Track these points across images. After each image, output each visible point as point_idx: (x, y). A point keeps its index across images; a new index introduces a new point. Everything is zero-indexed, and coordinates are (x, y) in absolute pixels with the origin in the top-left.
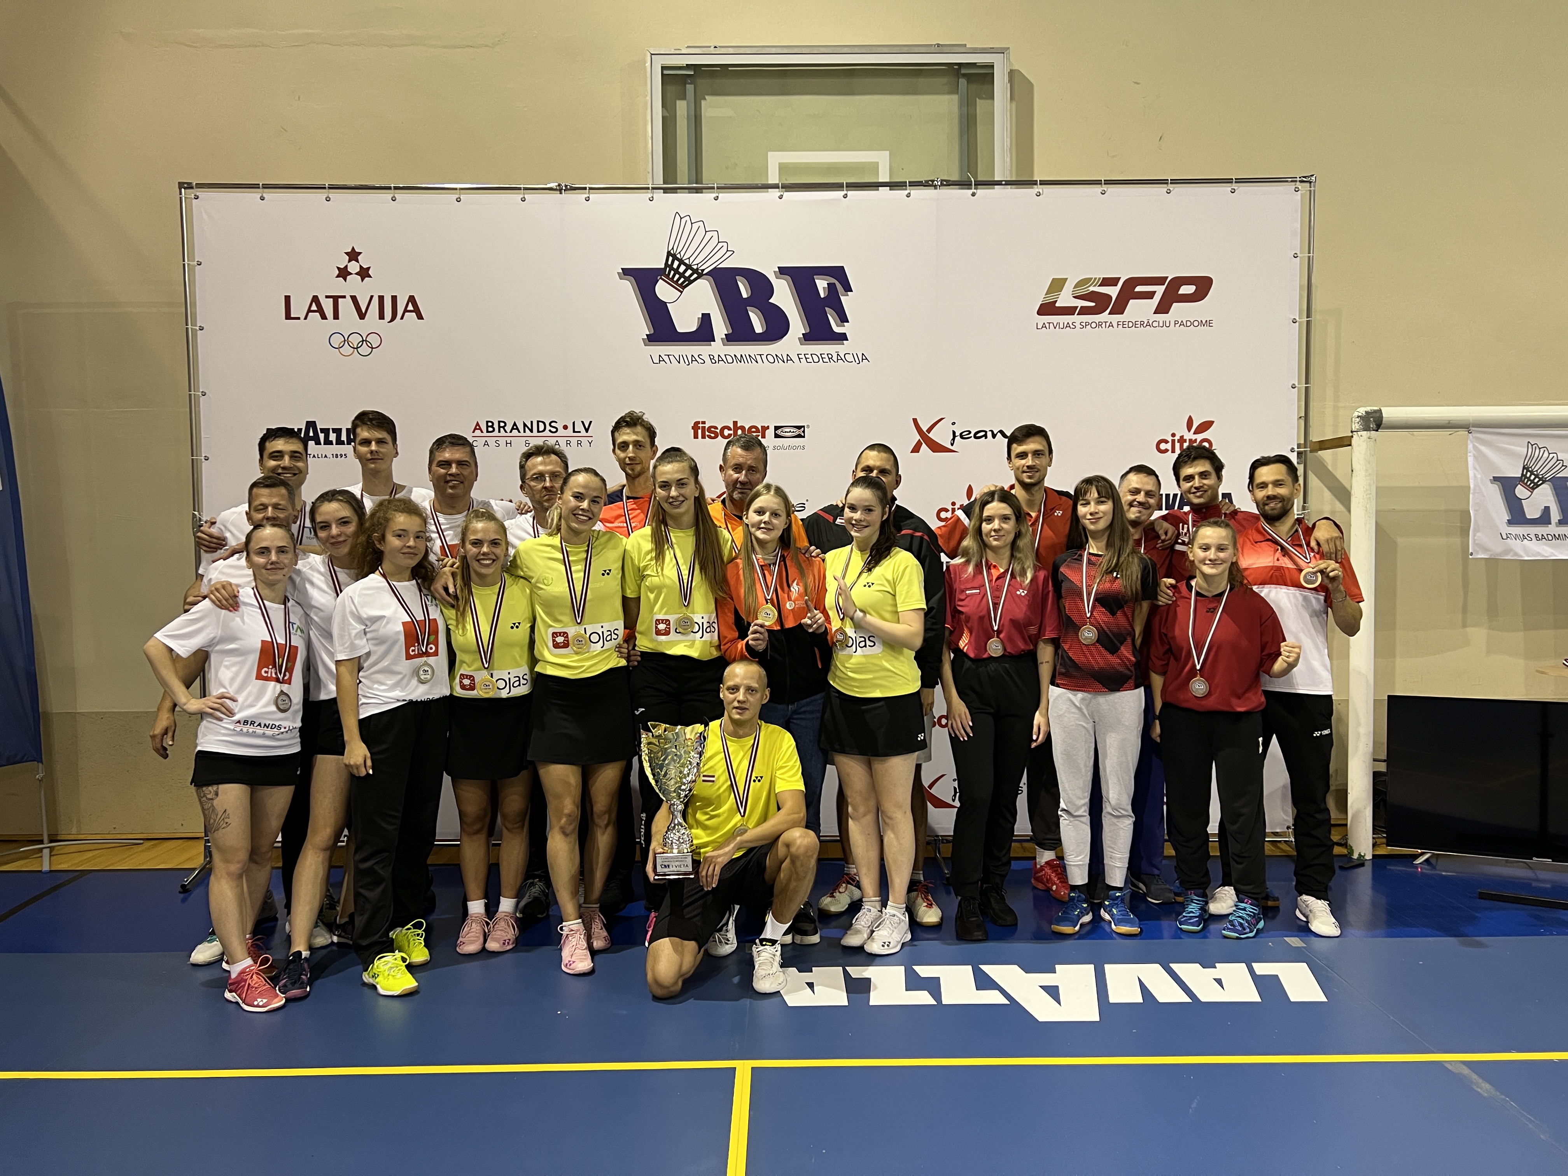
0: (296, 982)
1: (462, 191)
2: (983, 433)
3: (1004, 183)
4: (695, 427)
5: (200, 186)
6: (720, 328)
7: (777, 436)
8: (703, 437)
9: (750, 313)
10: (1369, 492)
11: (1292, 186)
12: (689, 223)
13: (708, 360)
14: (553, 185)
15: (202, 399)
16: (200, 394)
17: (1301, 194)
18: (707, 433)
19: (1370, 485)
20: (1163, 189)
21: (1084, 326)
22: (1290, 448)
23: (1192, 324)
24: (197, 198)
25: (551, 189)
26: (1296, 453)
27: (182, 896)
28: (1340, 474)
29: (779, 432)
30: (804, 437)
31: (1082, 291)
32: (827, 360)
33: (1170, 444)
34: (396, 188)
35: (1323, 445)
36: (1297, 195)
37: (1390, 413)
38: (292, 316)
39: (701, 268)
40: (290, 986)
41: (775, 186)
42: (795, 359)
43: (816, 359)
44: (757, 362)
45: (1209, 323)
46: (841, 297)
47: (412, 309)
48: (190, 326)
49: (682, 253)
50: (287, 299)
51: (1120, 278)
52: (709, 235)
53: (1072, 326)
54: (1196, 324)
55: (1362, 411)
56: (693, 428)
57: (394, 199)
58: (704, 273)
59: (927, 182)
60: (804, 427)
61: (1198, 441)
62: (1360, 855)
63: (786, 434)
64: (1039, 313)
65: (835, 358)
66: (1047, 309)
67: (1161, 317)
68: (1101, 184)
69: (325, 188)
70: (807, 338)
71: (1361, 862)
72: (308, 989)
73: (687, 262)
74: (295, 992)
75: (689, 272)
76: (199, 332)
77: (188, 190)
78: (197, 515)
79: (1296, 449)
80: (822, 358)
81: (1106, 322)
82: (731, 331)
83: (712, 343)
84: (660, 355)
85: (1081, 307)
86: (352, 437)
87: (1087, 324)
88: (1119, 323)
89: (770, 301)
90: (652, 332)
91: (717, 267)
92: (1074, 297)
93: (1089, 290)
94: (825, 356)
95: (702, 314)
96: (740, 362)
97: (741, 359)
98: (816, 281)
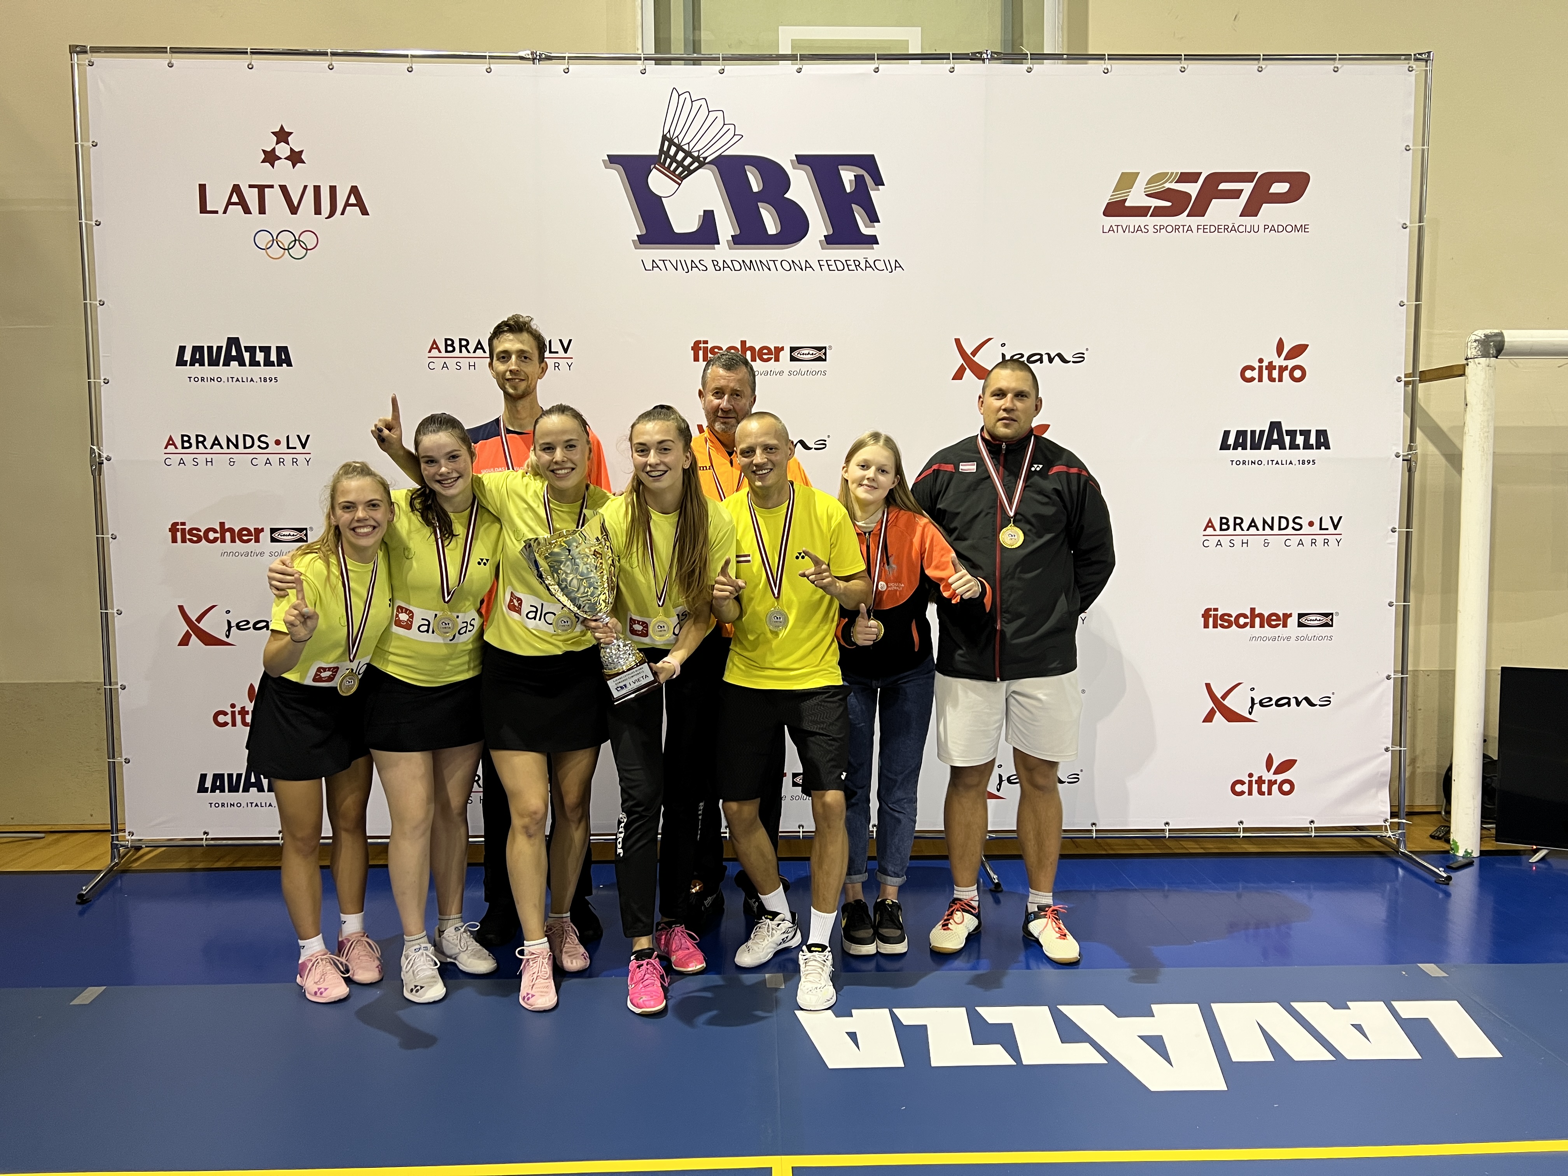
1: (414, 59)
2: (1038, 357)
3: (1065, 56)
4: (696, 347)
5: (96, 50)
6: (726, 227)
7: (793, 359)
8: (705, 359)
9: (761, 210)
10: (1487, 430)
11: (1405, 65)
12: (688, 100)
14: (525, 54)
15: (100, 308)
16: (98, 303)
17: (1416, 75)
18: (710, 355)
19: (1488, 421)
20: (1253, 66)
21: (1159, 229)
22: (1396, 377)
23: (1285, 229)
24: (91, 64)
25: (521, 58)
26: (1402, 383)
27: (80, 907)
29: (795, 354)
30: (825, 360)
31: (1157, 188)
33: (1256, 371)
34: (334, 54)
35: (1433, 375)
36: (1410, 76)
37: (1512, 337)
38: (208, 209)
39: (704, 155)
41: (792, 58)
42: (816, 266)
43: (840, 267)
44: (770, 269)
45: (1304, 228)
46: (872, 193)
47: (355, 202)
48: (83, 221)
49: (681, 138)
50: (202, 188)
51: (1201, 173)
52: (713, 115)
53: (1144, 230)
54: (1289, 229)
55: (1480, 334)
56: (693, 348)
57: (331, 68)
58: (707, 161)
59: (974, 54)
60: (825, 348)
61: (1289, 368)
62: (1465, 851)
63: (804, 356)
64: (1106, 213)
66: (1115, 209)
67: (1249, 221)
68: (1181, 59)
69: (247, 53)
70: (830, 241)
71: (1467, 860)
73: (686, 147)
75: (689, 160)
76: (95, 228)
77: (81, 56)
78: (96, 450)
79: (1403, 379)
80: (848, 265)
81: (1183, 226)
82: (738, 232)
83: (716, 246)
84: (653, 261)
85: (1155, 207)
86: (283, 357)
87: (1162, 227)
88: (1199, 227)
89: (785, 196)
90: (644, 232)
91: (722, 154)
92: (1146, 195)
93: (1164, 187)
94: (851, 263)
95: (704, 211)
96: (750, 269)
97: (751, 265)
98: (841, 172)
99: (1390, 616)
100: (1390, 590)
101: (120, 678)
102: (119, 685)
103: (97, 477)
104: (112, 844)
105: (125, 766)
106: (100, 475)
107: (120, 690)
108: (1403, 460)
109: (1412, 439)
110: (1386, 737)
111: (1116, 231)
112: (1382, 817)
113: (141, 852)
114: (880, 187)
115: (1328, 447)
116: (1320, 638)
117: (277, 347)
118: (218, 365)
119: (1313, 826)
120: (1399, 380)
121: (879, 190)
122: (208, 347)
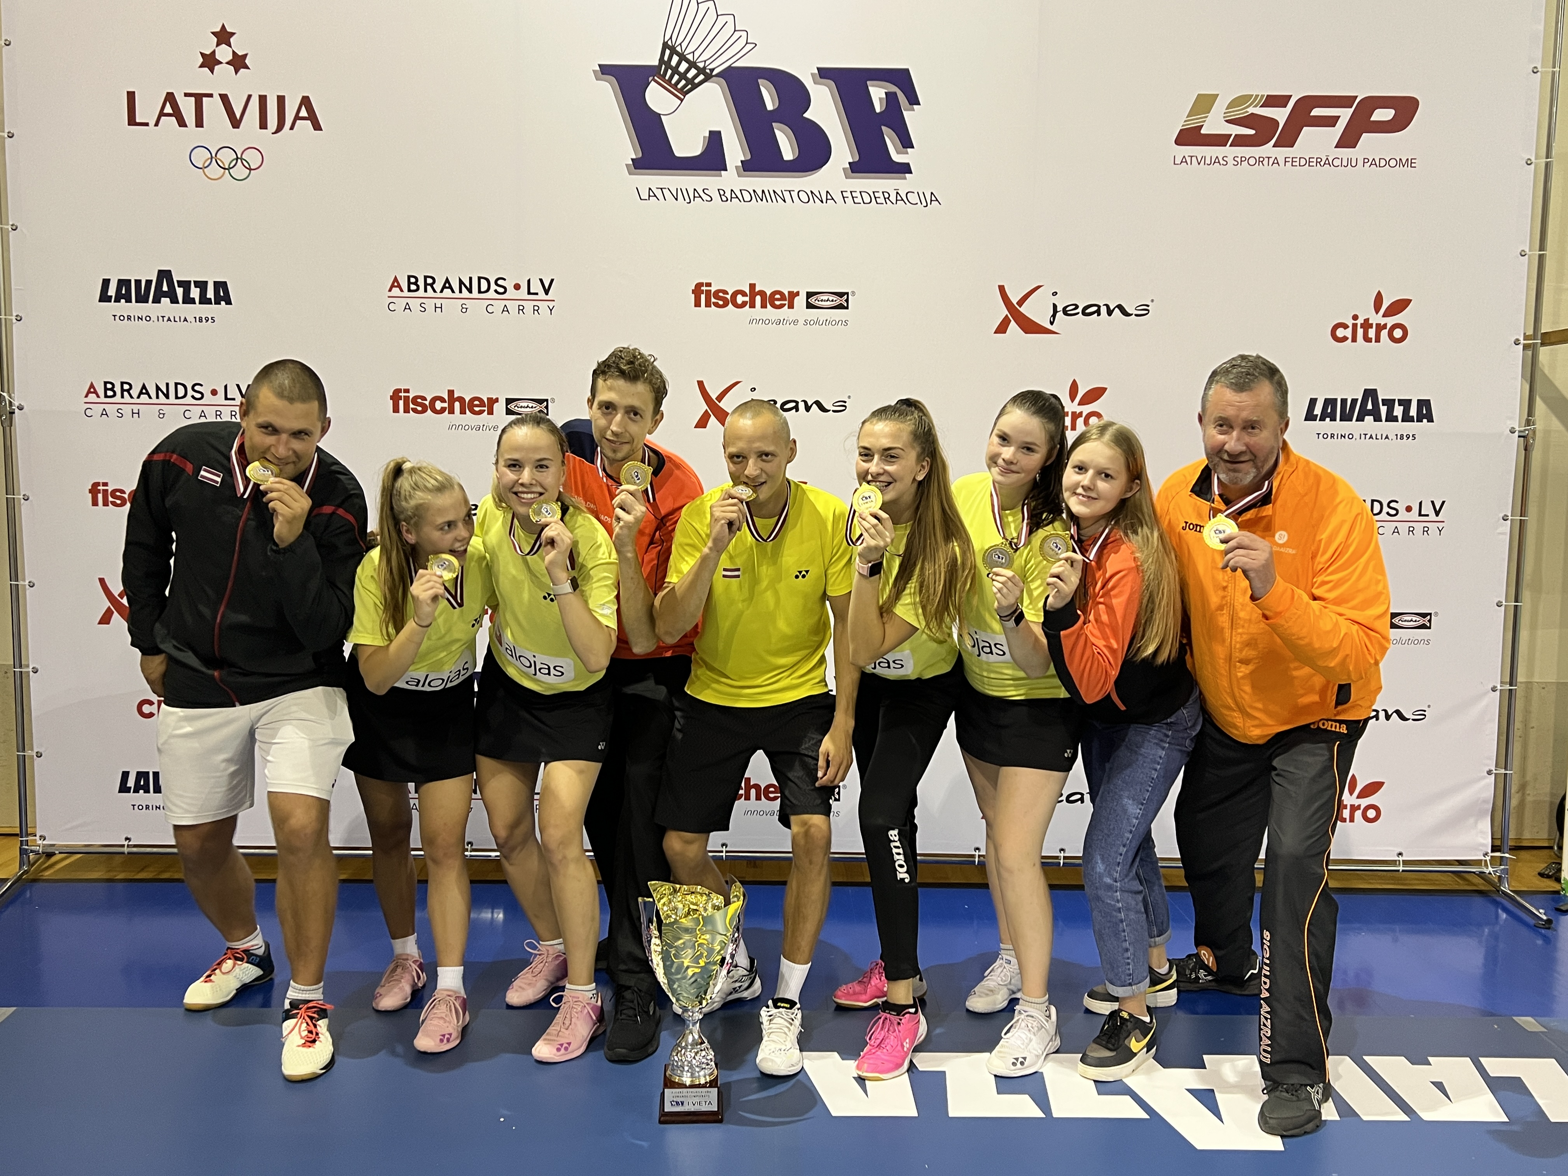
2: (1094, 309)
4: (697, 291)
6: (735, 151)
7: (809, 306)
8: (708, 305)
9: (777, 132)
12: (694, 3)
13: (716, 196)
15: (12, 233)
16: (10, 227)
18: (713, 300)
21: (1240, 161)
22: (1513, 339)
26: (1521, 347)
29: (812, 300)
30: (847, 308)
31: (1239, 113)
32: (881, 200)
33: (1350, 330)
38: (138, 121)
39: (711, 67)
42: (838, 197)
43: (867, 200)
44: (784, 201)
46: (905, 113)
47: (306, 115)
50: (131, 96)
51: (1291, 96)
52: (722, 20)
56: (693, 292)
58: (714, 73)
60: (847, 294)
61: (1389, 327)
63: (823, 303)
64: (1179, 142)
65: (893, 198)
66: (1189, 136)
67: (1346, 153)
70: (855, 169)
73: (690, 57)
75: (693, 72)
76: (8, 140)
78: (7, 397)
79: (1522, 342)
80: (875, 198)
81: (1269, 158)
82: (749, 157)
83: (723, 172)
84: (650, 189)
85: (1236, 135)
86: (222, 294)
87: (1243, 159)
88: (1287, 160)
89: (805, 115)
90: (640, 155)
91: (733, 66)
92: (1227, 121)
93: (1247, 112)
94: (880, 195)
95: (710, 132)
96: (762, 200)
97: (763, 196)
98: (871, 89)
99: (1498, 618)
100: (1499, 589)
101: (32, 660)
102: (31, 667)
103: (8, 428)
104: (20, 848)
105: (37, 761)
106: (11, 425)
107: (31, 673)
108: (1519, 437)
109: (1531, 412)
110: (1489, 758)
111: (1189, 162)
112: (1482, 850)
113: (53, 859)
114: (915, 107)
115: (1430, 420)
116: (1416, 642)
117: (215, 282)
118: (147, 302)
119: (1401, 858)
120: (1517, 343)
121: (913, 110)
122: (136, 281)
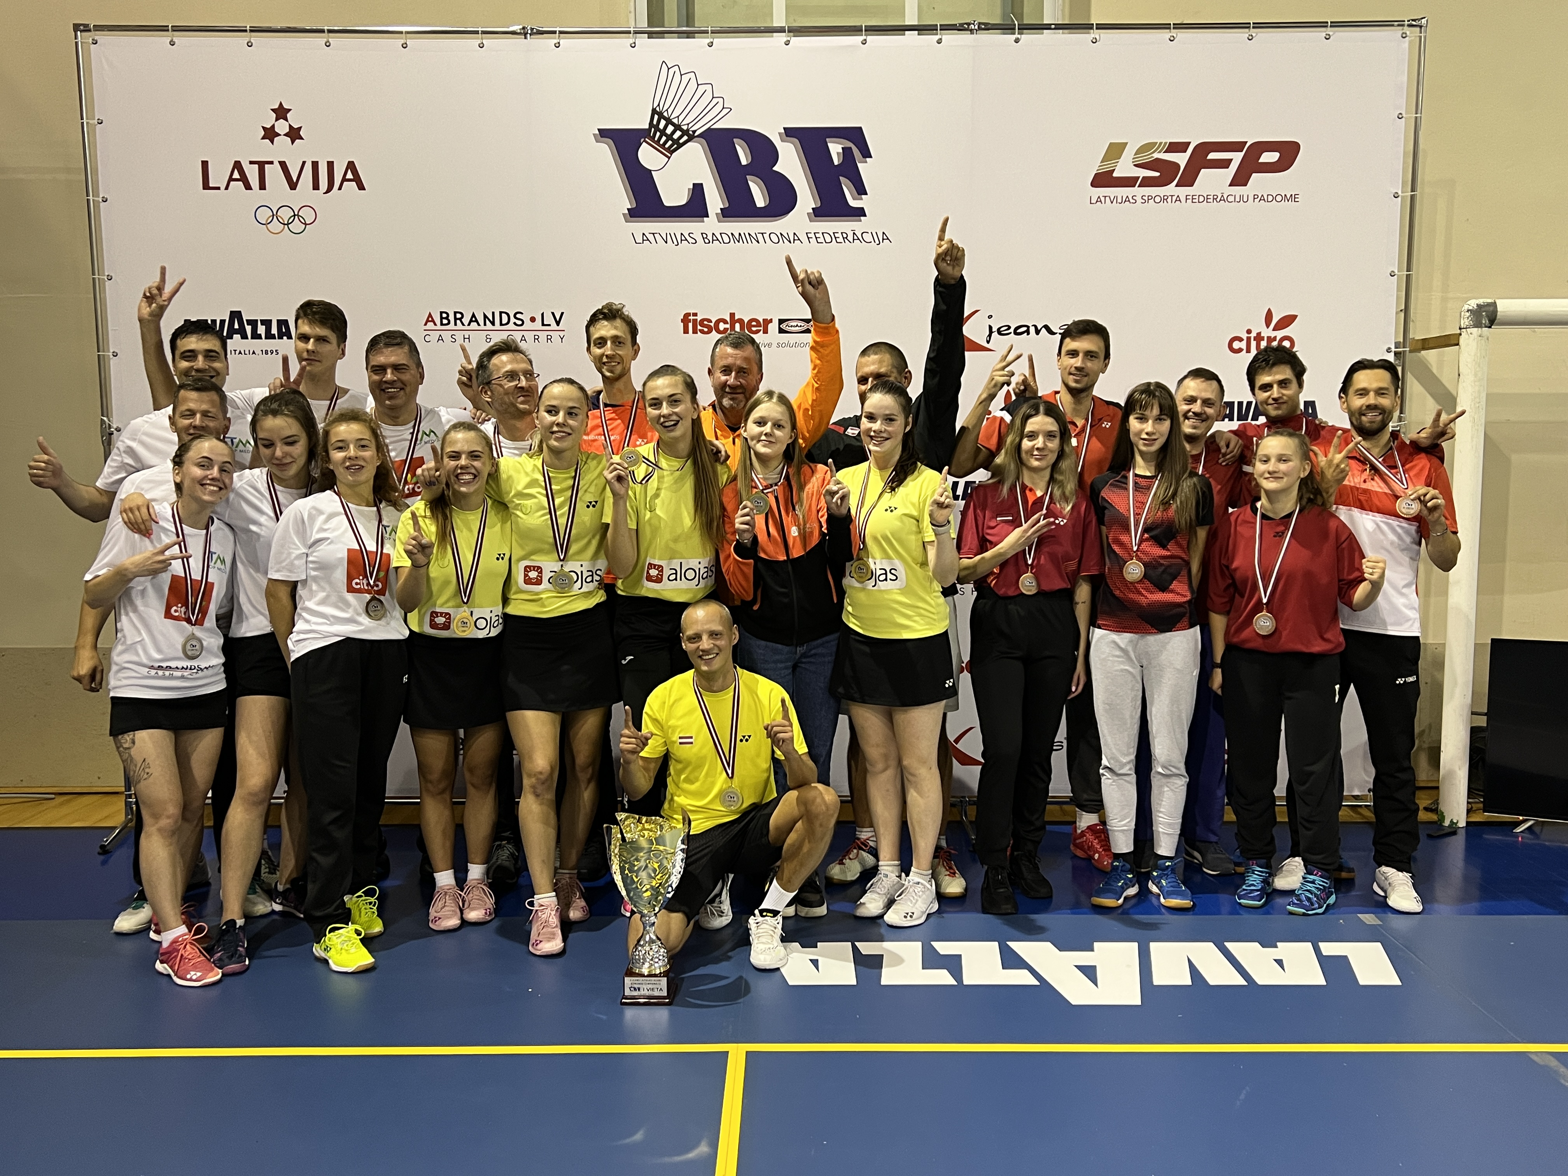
0: (233, 956)
1: (408, 35)
2: (1024, 329)
3: (1053, 26)
4: (685, 320)
5: (98, 28)
6: (715, 201)
7: (781, 331)
8: (695, 332)
9: (750, 183)
10: (1477, 400)
11: (1398, 31)
12: (678, 74)
13: (700, 239)
14: (517, 28)
15: (108, 283)
16: (105, 278)
17: (1410, 42)
18: (699, 327)
19: (1479, 392)
20: (1243, 34)
21: (1147, 199)
22: (1386, 348)
23: (1274, 198)
24: (95, 42)
25: (514, 33)
26: (1392, 354)
27: (102, 857)
28: (1446, 379)
29: (783, 326)
31: (1145, 158)
32: (841, 240)
33: (1244, 342)
34: (330, 31)
35: (1427, 344)
36: (1404, 41)
37: (1506, 307)
38: (211, 185)
39: (693, 129)
40: (226, 961)
41: (781, 30)
42: (804, 238)
43: (828, 239)
44: (758, 242)
45: (1294, 198)
46: (859, 165)
47: (352, 177)
48: (91, 198)
49: (670, 111)
50: (205, 164)
51: (1189, 143)
52: (701, 89)
53: (1132, 201)
54: (1279, 198)
55: (1473, 304)
56: (682, 321)
57: (328, 45)
58: (696, 134)
59: (962, 25)
61: (1278, 339)
62: (1452, 821)
63: (793, 329)
64: (1093, 184)
65: (850, 238)
66: (1103, 180)
67: (1238, 190)
68: (1170, 28)
69: (246, 31)
70: (818, 213)
71: (1453, 830)
72: (247, 963)
73: (675, 121)
74: (233, 967)
75: (678, 134)
76: (102, 204)
77: (85, 34)
78: (107, 421)
79: (1393, 349)
80: (835, 238)
81: (1172, 196)
82: (727, 205)
83: (705, 219)
84: (644, 234)
85: (1143, 177)
86: (284, 330)
87: (1150, 198)
88: (1188, 197)
89: (775, 168)
90: (634, 206)
91: (711, 128)
92: (1135, 165)
93: (1152, 157)
94: (839, 235)
95: (694, 184)
96: (739, 242)
97: (739, 238)
98: (830, 145)
104: (126, 802)
111: (1103, 201)
114: (868, 159)
117: (278, 320)
121: (866, 162)
